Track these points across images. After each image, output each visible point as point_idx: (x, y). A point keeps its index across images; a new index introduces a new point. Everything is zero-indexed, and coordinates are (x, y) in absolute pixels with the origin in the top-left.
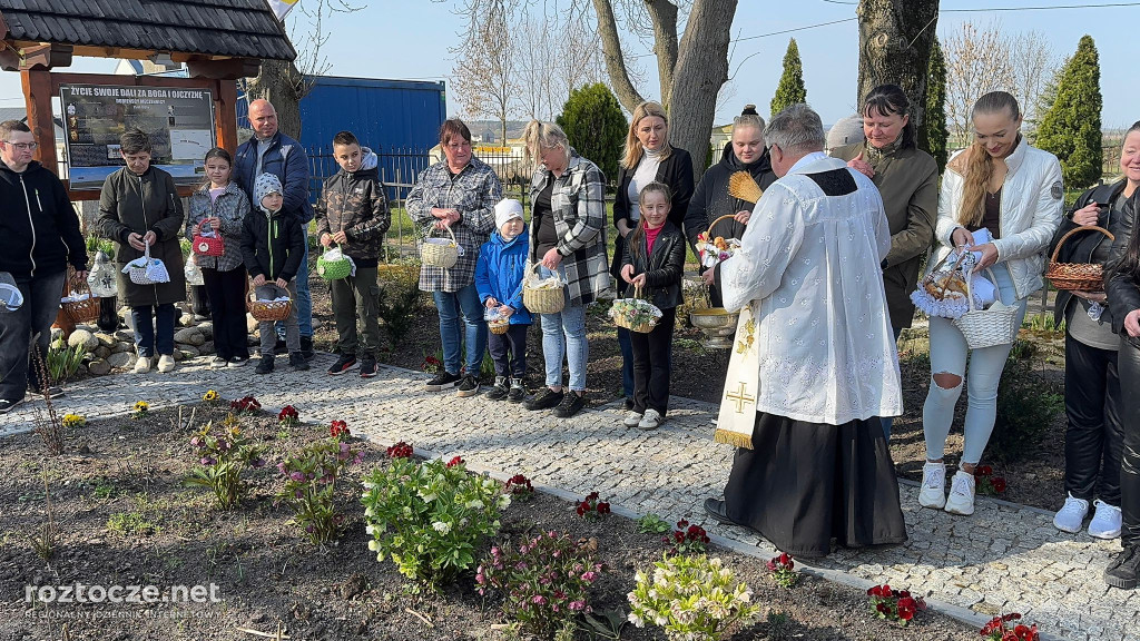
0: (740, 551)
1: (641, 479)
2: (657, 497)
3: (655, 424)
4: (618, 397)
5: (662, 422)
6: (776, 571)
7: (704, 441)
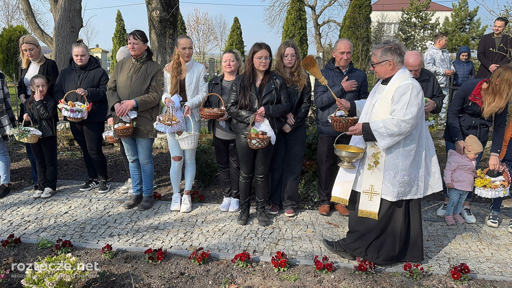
0: (89, 247)
1: (41, 223)
2: (48, 230)
3: (50, 195)
4: (31, 184)
5: (53, 194)
6: (105, 253)
7: (75, 199)
